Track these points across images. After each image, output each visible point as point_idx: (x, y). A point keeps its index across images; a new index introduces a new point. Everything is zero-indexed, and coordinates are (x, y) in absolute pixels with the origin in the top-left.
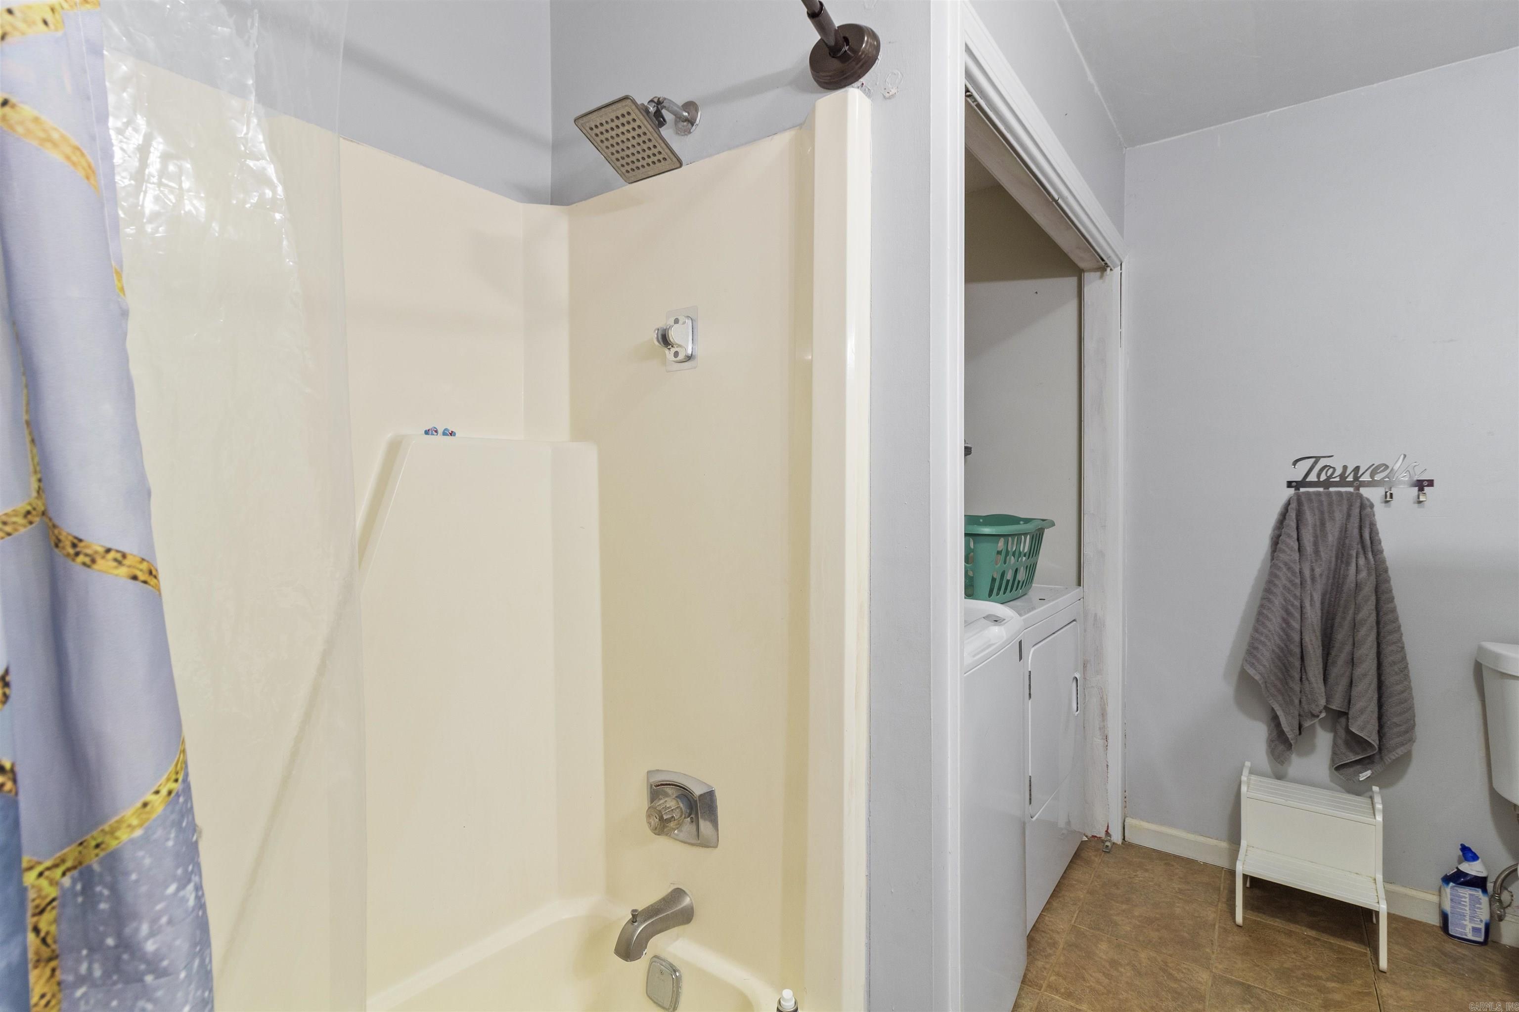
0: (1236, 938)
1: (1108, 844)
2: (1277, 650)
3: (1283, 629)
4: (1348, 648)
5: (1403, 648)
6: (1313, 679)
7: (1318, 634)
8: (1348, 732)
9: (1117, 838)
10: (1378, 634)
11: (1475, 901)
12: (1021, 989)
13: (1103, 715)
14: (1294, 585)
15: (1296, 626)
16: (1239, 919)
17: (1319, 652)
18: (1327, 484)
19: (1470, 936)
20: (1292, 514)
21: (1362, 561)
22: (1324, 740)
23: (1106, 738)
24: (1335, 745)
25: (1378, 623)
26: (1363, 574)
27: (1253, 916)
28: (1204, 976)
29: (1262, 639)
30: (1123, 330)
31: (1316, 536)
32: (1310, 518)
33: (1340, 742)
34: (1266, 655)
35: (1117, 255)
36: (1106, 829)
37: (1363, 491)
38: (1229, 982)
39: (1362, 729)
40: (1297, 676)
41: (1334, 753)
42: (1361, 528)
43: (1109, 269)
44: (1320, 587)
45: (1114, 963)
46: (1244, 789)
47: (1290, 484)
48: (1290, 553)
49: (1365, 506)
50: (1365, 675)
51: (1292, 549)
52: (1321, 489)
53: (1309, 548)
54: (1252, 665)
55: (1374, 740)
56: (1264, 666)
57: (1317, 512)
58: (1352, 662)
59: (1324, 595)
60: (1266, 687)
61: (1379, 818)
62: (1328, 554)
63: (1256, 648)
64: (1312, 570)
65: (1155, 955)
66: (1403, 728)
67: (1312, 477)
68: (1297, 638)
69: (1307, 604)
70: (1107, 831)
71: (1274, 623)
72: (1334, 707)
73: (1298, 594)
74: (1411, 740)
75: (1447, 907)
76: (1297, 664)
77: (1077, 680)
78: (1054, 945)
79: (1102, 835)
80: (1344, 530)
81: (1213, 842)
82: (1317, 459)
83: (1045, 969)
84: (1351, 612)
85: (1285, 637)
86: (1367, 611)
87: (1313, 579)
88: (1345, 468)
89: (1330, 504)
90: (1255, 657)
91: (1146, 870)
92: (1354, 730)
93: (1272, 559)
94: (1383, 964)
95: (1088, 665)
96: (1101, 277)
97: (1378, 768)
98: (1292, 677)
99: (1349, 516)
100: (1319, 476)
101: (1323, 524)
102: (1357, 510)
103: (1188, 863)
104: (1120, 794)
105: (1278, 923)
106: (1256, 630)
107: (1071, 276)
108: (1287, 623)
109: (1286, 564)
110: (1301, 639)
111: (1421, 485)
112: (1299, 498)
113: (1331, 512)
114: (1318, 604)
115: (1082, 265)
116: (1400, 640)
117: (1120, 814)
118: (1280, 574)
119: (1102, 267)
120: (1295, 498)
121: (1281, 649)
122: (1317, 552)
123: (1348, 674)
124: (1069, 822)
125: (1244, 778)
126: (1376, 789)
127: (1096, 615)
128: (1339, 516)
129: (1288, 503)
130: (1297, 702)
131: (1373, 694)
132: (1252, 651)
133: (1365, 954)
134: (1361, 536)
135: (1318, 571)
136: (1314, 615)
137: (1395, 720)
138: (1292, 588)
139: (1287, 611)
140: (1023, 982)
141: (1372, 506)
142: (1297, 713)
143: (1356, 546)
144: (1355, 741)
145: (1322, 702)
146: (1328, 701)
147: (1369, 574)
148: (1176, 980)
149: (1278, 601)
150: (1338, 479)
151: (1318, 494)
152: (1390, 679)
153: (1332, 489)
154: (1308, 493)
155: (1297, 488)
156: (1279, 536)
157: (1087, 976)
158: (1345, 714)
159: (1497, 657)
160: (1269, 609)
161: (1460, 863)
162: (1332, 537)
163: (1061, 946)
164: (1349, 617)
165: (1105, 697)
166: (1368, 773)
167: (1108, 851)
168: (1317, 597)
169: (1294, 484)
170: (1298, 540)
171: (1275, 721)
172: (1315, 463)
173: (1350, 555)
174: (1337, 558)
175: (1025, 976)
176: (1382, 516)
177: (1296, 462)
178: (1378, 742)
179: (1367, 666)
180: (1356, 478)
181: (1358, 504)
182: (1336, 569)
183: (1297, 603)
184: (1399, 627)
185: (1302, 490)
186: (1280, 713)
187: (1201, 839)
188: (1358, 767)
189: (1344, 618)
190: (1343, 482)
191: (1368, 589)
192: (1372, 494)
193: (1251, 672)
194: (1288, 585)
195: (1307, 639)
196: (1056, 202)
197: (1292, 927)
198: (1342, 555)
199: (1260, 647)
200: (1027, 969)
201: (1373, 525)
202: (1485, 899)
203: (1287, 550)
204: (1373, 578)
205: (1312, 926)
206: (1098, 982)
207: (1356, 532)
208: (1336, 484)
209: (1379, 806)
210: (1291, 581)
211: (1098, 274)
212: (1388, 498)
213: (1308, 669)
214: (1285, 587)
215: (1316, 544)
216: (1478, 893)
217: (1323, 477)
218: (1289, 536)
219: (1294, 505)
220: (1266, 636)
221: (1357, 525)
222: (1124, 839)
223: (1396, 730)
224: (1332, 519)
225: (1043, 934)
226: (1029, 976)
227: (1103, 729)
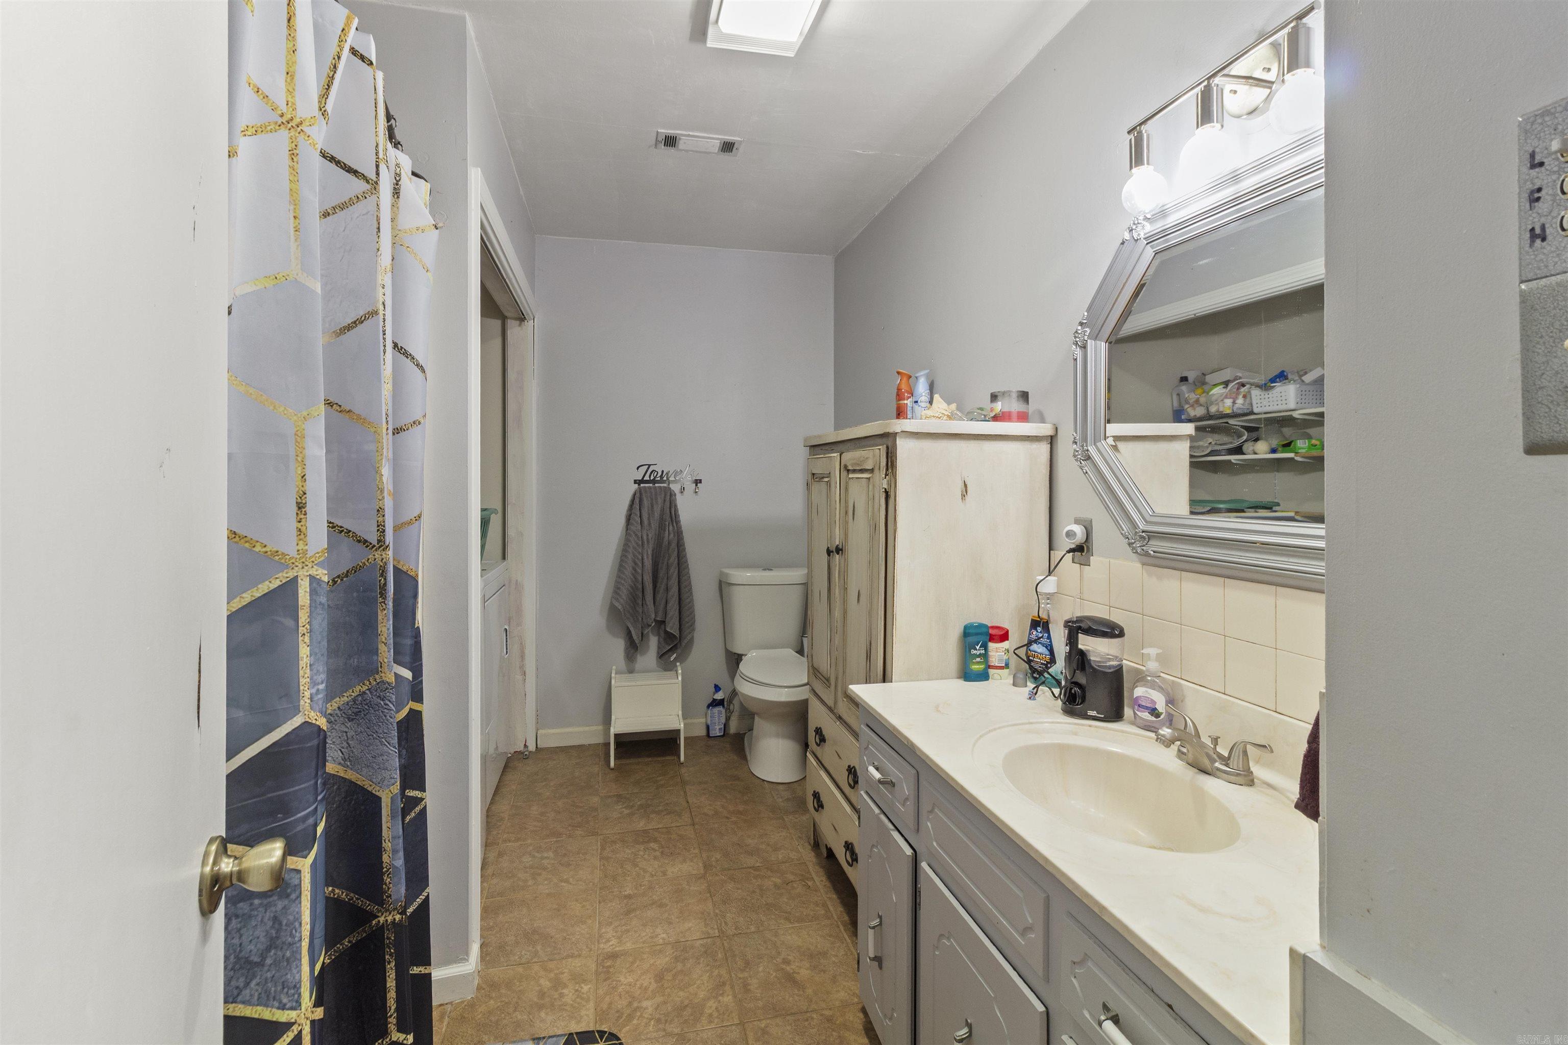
0: (611, 775)
1: (526, 753)
2: (630, 588)
3: (633, 574)
4: (665, 581)
5: (690, 577)
6: (648, 603)
7: (651, 575)
8: (666, 632)
9: (532, 747)
10: (679, 571)
11: (720, 713)
12: (485, 850)
13: (522, 657)
14: (638, 545)
15: (639, 571)
16: (612, 764)
17: (651, 585)
18: (654, 482)
19: (718, 734)
20: (637, 501)
21: (671, 528)
22: (653, 642)
23: (525, 674)
24: (659, 642)
25: (678, 564)
26: (672, 536)
27: (619, 762)
28: (596, 799)
29: (623, 582)
30: (536, 367)
31: (649, 514)
32: (646, 503)
33: (661, 640)
34: (624, 593)
35: (532, 313)
36: (524, 743)
37: (671, 486)
38: (610, 797)
39: (672, 628)
40: (640, 603)
41: (659, 648)
42: (670, 508)
43: (526, 321)
44: (651, 546)
45: (542, 814)
46: (613, 682)
47: (635, 482)
48: (636, 527)
49: (672, 495)
50: (673, 596)
51: (637, 522)
52: (651, 485)
53: (646, 522)
54: (617, 600)
55: (677, 634)
56: (623, 599)
57: (649, 499)
58: (667, 590)
59: (653, 551)
60: (625, 613)
61: (680, 678)
62: (655, 525)
63: (619, 588)
64: (648, 535)
65: (567, 800)
66: (690, 624)
67: (647, 478)
68: (640, 579)
69: (645, 557)
70: (525, 745)
71: (628, 571)
72: (658, 619)
73: (641, 551)
74: (694, 630)
75: (709, 722)
76: (640, 595)
77: (506, 631)
78: (502, 819)
79: (521, 748)
80: (663, 510)
81: (594, 728)
82: (649, 465)
83: (499, 834)
84: (666, 560)
85: (634, 579)
86: (673, 559)
87: (648, 542)
88: (663, 472)
89: (656, 494)
90: (618, 594)
91: (554, 760)
92: (668, 629)
93: (627, 530)
94: (682, 758)
95: (511, 621)
96: (520, 325)
97: (679, 651)
98: (638, 604)
99: (665, 501)
100: (650, 477)
101: (652, 506)
102: (669, 497)
103: (580, 748)
104: (534, 713)
105: (632, 761)
106: (619, 577)
107: (497, 319)
108: (635, 570)
109: (634, 533)
110: (642, 579)
111: (697, 482)
112: (640, 489)
113: (656, 499)
114: (650, 557)
115: (507, 314)
116: (688, 573)
117: (534, 727)
118: (631, 539)
119: (522, 318)
120: (638, 490)
121: (631, 587)
122: (650, 524)
123: (665, 597)
124: (497, 747)
125: (613, 675)
126: (678, 664)
127: (517, 581)
128: (660, 501)
129: (635, 494)
130: (640, 619)
131: (676, 607)
132: (616, 591)
133: (674, 759)
134: (671, 513)
135: (650, 535)
136: (648, 563)
137: (687, 620)
138: (638, 548)
139: (636, 564)
140: (486, 846)
141: (675, 495)
142: (640, 627)
143: (668, 519)
144: (669, 636)
145: (653, 616)
146: (656, 616)
147: (674, 536)
148: (581, 807)
149: (630, 556)
150: (659, 479)
151: (650, 488)
152: (684, 597)
153: (656, 485)
154: (645, 487)
155: (639, 485)
156: (630, 515)
157: (527, 826)
158: (664, 622)
159: (727, 575)
160: (626, 562)
161: (714, 694)
162: (657, 515)
163: (507, 818)
164: (665, 563)
165: (523, 643)
166: (675, 655)
167: (527, 758)
168: (650, 552)
169: (638, 482)
170: (640, 517)
171: (629, 633)
172: (648, 468)
173: (665, 525)
174: (659, 526)
175: (486, 842)
176: (680, 501)
177: (638, 469)
178: (678, 632)
179: (674, 590)
180: (668, 478)
181: (669, 494)
182: (659, 535)
183: (640, 558)
184: (688, 565)
185: (642, 485)
186: (632, 629)
187: (587, 729)
188: (670, 653)
189: (663, 563)
190: (661, 481)
191: (674, 545)
192: (675, 488)
193: (617, 604)
194: (636, 546)
195: (645, 578)
196: (505, 280)
197: (640, 760)
198: (662, 527)
199: (621, 587)
200: (487, 839)
201: (676, 506)
202: (724, 711)
203: (635, 523)
204: (676, 537)
205: (649, 756)
206: (535, 826)
207: (668, 511)
208: (658, 482)
209: (680, 671)
210: (637, 543)
211: (518, 322)
212: (682, 490)
213: (646, 597)
214: (634, 548)
215: (649, 519)
216: (721, 708)
217: (652, 478)
218: (636, 515)
219: (638, 495)
220: (625, 580)
221: (668, 506)
222: (537, 747)
223: (687, 625)
224: (657, 503)
225: (493, 817)
226: (488, 842)
227: (522, 667)
